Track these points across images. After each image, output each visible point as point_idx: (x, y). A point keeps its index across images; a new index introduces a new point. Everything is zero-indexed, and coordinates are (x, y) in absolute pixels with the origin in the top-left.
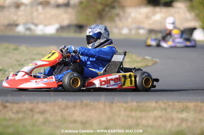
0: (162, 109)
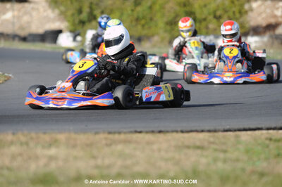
0: (22, 144)
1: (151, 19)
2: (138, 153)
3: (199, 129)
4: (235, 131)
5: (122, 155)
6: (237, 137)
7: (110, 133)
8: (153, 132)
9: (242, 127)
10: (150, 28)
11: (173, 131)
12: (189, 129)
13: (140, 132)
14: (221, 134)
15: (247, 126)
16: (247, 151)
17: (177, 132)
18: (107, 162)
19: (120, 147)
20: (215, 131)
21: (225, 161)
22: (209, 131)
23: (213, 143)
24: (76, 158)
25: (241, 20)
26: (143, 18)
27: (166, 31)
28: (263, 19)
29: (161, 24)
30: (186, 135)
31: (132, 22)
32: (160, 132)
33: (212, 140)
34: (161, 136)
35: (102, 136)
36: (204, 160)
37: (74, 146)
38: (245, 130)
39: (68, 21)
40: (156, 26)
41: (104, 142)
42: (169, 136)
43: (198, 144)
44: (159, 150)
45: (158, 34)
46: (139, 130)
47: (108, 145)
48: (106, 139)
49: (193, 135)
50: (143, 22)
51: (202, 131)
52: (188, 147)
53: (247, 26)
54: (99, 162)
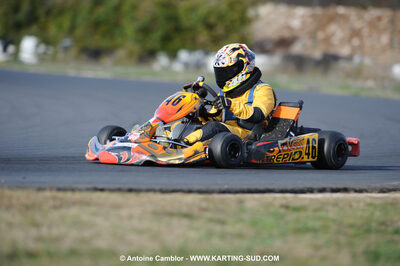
2: (99, 221)
3: (185, 188)
4: (236, 192)
5: (77, 223)
6: (241, 202)
7: (59, 189)
8: (119, 190)
9: (245, 187)
11: (148, 190)
12: (170, 188)
13: (102, 190)
14: (216, 196)
15: (253, 187)
16: (254, 223)
17: (155, 191)
18: (55, 232)
19: (74, 211)
20: (208, 192)
21: (223, 236)
22: (200, 192)
23: (205, 210)
24: (10, 225)
30: (168, 197)
32: (130, 190)
33: (204, 204)
34: (132, 197)
35: (48, 194)
36: (193, 234)
37: (9, 208)
38: (250, 192)
41: (51, 203)
42: (144, 197)
43: (185, 210)
44: (130, 217)
46: (100, 186)
47: (55, 207)
48: (54, 198)
51: (190, 192)
52: (171, 214)
54: (44, 231)
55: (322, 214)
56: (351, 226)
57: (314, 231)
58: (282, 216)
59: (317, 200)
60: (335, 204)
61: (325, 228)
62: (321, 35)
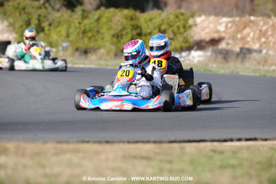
1: (98, 32)
2: (85, 163)
3: (144, 140)
4: (180, 142)
5: (70, 164)
6: (182, 148)
7: (58, 142)
8: (100, 142)
9: (186, 139)
10: (96, 40)
11: (119, 142)
12: (135, 140)
13: (88, 142)
14: (166, 146)
15: (191, 138)
16: (192, 162)
17: (123, 142)
18: (55, 170)
19: (67, 157)
20: (160, 142)
22: (155, 142)
23: (159, 154)
24: (25, 167)
25: (185, 34)
26: (90, 31)
27: (112, 43)
28: (206, 34)
29: (108, 36)
30: (133, 146)
31: (78, 34)
32: (107, 142)
33: (157, 150)
34: (108, 147)
35: (50, 146)
36: (150, 171)
37: (23, 155)
38: (190, 141)
39: (17, 33)
40: (103, 39)
41: (52, 151)
42: (117, 147)
43: (144, 154)
44: (107, 160)
45: (104, 47)
46: (86, 140)
47: (57, 154)
49: (140, 146)
50: (90, 34)
51: (148, 142)
52: (135, 157)
53: (191, 40)
54: (48, 170)
55: (239, 155)
56: (259, 163)
57: (233, 167)
58: (211, 158)
59: (236, 146)
60: (248, 148)
61: (241, 165)
62: (239, 36)
